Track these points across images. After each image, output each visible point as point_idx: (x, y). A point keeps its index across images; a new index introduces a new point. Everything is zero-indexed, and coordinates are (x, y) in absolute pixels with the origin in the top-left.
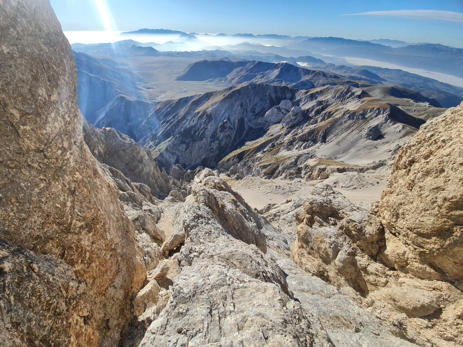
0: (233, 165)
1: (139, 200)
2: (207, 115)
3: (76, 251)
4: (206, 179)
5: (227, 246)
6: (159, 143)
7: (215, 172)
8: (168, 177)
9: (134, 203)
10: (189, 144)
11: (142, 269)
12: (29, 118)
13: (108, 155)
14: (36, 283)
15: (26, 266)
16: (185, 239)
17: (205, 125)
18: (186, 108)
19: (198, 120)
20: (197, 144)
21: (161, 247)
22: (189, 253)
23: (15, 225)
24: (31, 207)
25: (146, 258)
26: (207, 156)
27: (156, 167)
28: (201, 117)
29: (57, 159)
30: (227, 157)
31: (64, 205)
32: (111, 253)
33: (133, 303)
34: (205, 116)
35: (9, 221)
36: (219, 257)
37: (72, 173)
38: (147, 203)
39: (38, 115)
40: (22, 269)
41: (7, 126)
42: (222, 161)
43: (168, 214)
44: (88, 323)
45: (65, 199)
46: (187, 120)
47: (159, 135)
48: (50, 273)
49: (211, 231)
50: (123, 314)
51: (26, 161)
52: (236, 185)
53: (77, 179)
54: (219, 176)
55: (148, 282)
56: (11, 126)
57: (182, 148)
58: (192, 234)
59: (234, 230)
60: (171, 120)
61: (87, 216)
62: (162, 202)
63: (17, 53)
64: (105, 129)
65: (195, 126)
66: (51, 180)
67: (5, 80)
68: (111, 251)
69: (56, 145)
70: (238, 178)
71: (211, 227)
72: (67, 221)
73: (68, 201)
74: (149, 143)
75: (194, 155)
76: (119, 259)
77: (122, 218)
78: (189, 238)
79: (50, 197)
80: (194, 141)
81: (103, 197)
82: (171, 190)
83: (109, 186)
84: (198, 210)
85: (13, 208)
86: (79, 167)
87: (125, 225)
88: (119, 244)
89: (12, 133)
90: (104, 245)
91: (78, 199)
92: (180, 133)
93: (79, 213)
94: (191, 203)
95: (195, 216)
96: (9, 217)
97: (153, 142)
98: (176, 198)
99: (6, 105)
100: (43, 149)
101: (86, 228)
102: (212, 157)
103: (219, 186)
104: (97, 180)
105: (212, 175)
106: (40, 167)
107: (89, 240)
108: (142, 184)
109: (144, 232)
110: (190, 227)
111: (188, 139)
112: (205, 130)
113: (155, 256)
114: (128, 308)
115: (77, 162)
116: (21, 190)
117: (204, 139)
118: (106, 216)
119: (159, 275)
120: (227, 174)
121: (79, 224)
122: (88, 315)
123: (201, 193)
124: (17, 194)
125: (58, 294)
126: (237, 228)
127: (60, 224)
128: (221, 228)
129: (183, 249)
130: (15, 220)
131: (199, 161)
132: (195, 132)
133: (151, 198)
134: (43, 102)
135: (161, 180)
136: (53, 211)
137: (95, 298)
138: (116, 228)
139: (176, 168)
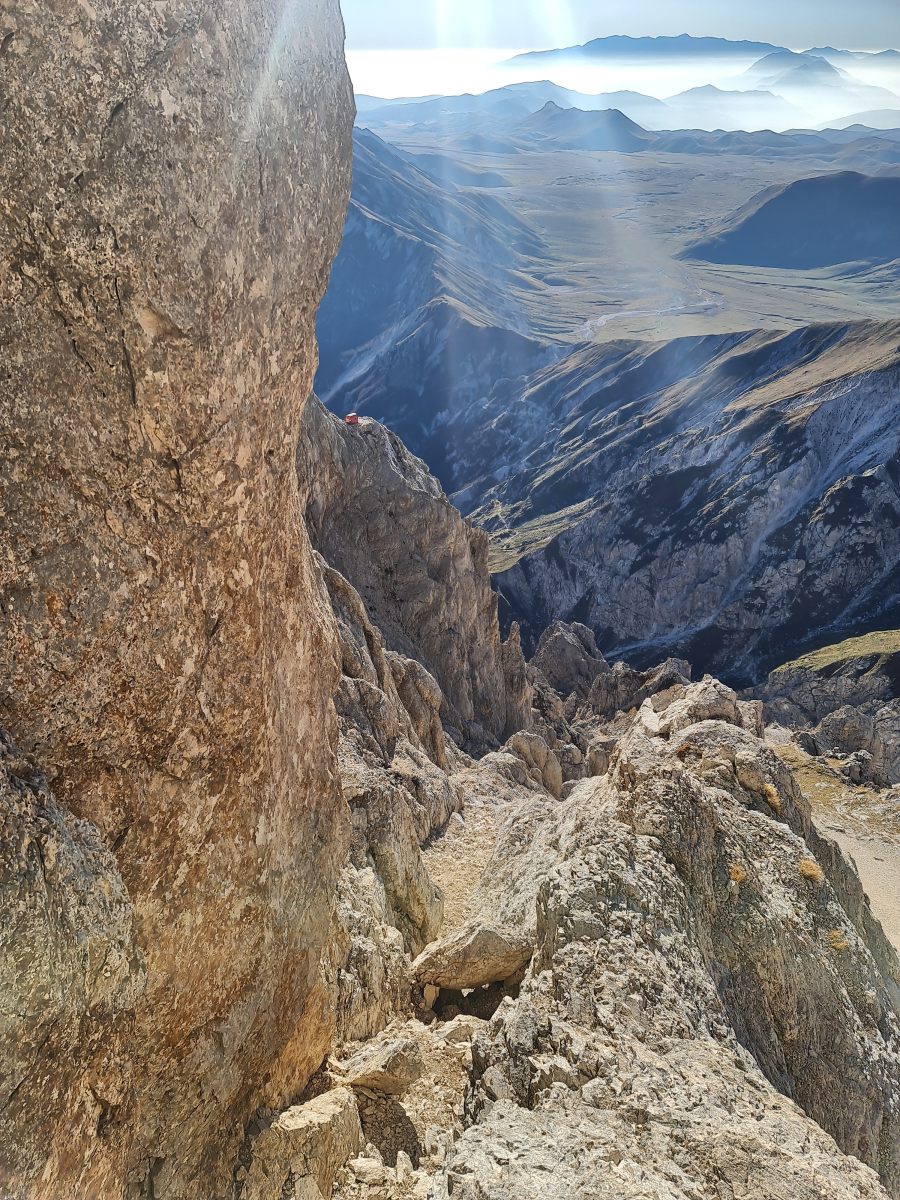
0: (854, 700)
1: (390, 729)
2: (781, 431)
3: (158, 844)
4: (693, 729)
5: (726, 1103)
6: (529, 515)
7: (748, 709)
8: (522, 668)
9: (368, 732)
10: (656, 544)
11: (322, 1020)
12: (175, 348)
13: (335, 520)
14: (34, 907)
15: (30, 835)
16: (528, 971)
17: (759, 474)
18: (690, 385)
19: (733, 447)
20: (692, 558)
21: (413, 958)
22: (529, 1044)
23: (37, 686)
24: (94, 640)
25: (349, 977)
26: (723, 621)
27: (489, 610)
28: (750, 435)
29: (205, 499)
30: (828, 655)
31: (176, 665)
32: (249, 900)
33: (253, 1143)
34: (770, 434)
35: (26, 669)
36: (678, 1140)
37: (229, 562)
38: (412, 748)
39: (203, 340)
40: (18, 843)
41: (114, 361)
42: (796, 663)
43: (479, 828)
44: (106, 1136)
45: (184, 643)
46: (681, 438)
47: (538, 482)
48: (76, 891)
49: (658, 990)
50: (209, 1170)
51: (125, 488)
52: (841, 809)
53: (237, 583)
54: (759, 734)
55: (326, 1086)
56: (123, 363)
57: (621, 557)
58: (568, 960)
59: (774, 1036)
60: (607, 426)
61: (226, 731)
62: (468, 765)
63: (200, 121)
64: (353, 423)
65: (706, 471)
66: (168, 569)
67: (147, 209)
68: (251, 892)
69: (219, 452)
70: (858, 777)
71: (664, 967)
72: (167, 725)
73: (189, 655)
74: (491, 507)
75: (664, 600)
76: (269, 935)
77: (323, 779)
78: (549, 973)
79: (150, 624)
80: (685, 537)
81: (289, 675)
82: (520, 729)
83: (318, 641)
84: (622, 863)
85: (49, 629)
86: (257, 543)
87: (324, 809)
88: (285, 878)
89: (119, 387)
90: (238, 859)
91: (218, 658)
92: (628, 489)
93: (206, 711)
94: (597, 814)
95: (604, 884)
96: (31, 654)
97: (509, 507)
98: (530, 766)
99: (128, 293)
100: (182, 458)
101: (210, 770)
102: (751, 631)
103: (753, 783)
104: (291, 606)
105: (728, 720)
106: (156, 515)
107: (203, 819)
108: (419, 666)
109: (369, 864)
110: (565, 926)
111: (655, 523)
112: (749, 497)
113: (383, 988)
114: (230, 1156)
115: (257, 524)
116: (86, 577)
117: (734, 541)
118: (278, 749)
119: (375, 1076)
120: (804, 737)
121: (196, 749)
122: (118, 1106)
123: (659, 786)
124: (73, 587)
125: (75, 975)
126: (792, 1034)
127: (146, 729)
128: (710, 995)
129: (509, 1011)
130: (43, 670)
131: (678, 634)
132: (699, 502)
133: (433, 731)
134: (228, 298)
135: (492, 674)
136: (143, 674)
137: (152, 1049)
138: (294, 810)
139: (570, 638)
